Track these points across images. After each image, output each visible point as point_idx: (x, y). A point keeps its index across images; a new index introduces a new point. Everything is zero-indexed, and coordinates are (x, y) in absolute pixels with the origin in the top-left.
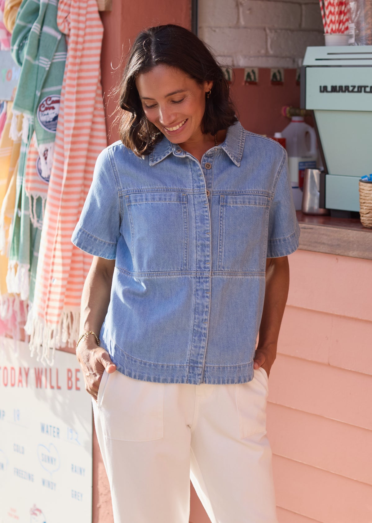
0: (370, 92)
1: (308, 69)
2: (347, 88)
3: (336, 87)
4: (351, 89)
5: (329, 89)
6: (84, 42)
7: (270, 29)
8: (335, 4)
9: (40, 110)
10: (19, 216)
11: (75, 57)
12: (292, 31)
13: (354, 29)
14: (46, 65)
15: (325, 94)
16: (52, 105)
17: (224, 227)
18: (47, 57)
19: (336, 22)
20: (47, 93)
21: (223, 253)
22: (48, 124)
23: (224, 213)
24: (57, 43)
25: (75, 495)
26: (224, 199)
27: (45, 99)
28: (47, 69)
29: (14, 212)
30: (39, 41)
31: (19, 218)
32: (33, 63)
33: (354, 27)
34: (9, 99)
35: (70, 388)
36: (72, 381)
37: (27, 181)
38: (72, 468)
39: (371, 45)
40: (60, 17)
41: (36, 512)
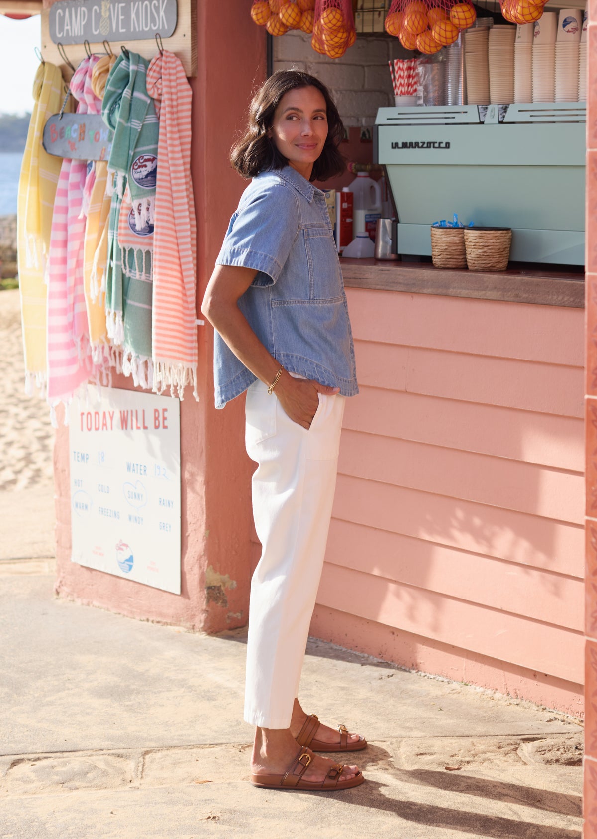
0: (439, 147)
1: (379, 127)
2: (417, 145)
3: (407, 143)
4: (421, 145)
5: (400, 145)
7: (336, 91)
8: (405, 69)
9: (133, 168)
10: (112, 267)
12: (356, 91)
13: (422, 91)
15: (396, 150)
16: (144, 164)
18: (138, 120)
19: (405, 85)
20: (139, 152)
22: (141, 180)
24: (147, 106)
25: (163, 526)
27: (138, 158)
28: (139, 130)
29: (106, 263)
30: (130, 105)
31: (111, 269)
32: (126, 125)
33: (423, 89)
34: (97, 158)
35: (157, 427)
36: (159, 421)
37: (120, 234)
38: (160, 502)
39: (439, 105)
40: (150, 83)
41: (122, 547)
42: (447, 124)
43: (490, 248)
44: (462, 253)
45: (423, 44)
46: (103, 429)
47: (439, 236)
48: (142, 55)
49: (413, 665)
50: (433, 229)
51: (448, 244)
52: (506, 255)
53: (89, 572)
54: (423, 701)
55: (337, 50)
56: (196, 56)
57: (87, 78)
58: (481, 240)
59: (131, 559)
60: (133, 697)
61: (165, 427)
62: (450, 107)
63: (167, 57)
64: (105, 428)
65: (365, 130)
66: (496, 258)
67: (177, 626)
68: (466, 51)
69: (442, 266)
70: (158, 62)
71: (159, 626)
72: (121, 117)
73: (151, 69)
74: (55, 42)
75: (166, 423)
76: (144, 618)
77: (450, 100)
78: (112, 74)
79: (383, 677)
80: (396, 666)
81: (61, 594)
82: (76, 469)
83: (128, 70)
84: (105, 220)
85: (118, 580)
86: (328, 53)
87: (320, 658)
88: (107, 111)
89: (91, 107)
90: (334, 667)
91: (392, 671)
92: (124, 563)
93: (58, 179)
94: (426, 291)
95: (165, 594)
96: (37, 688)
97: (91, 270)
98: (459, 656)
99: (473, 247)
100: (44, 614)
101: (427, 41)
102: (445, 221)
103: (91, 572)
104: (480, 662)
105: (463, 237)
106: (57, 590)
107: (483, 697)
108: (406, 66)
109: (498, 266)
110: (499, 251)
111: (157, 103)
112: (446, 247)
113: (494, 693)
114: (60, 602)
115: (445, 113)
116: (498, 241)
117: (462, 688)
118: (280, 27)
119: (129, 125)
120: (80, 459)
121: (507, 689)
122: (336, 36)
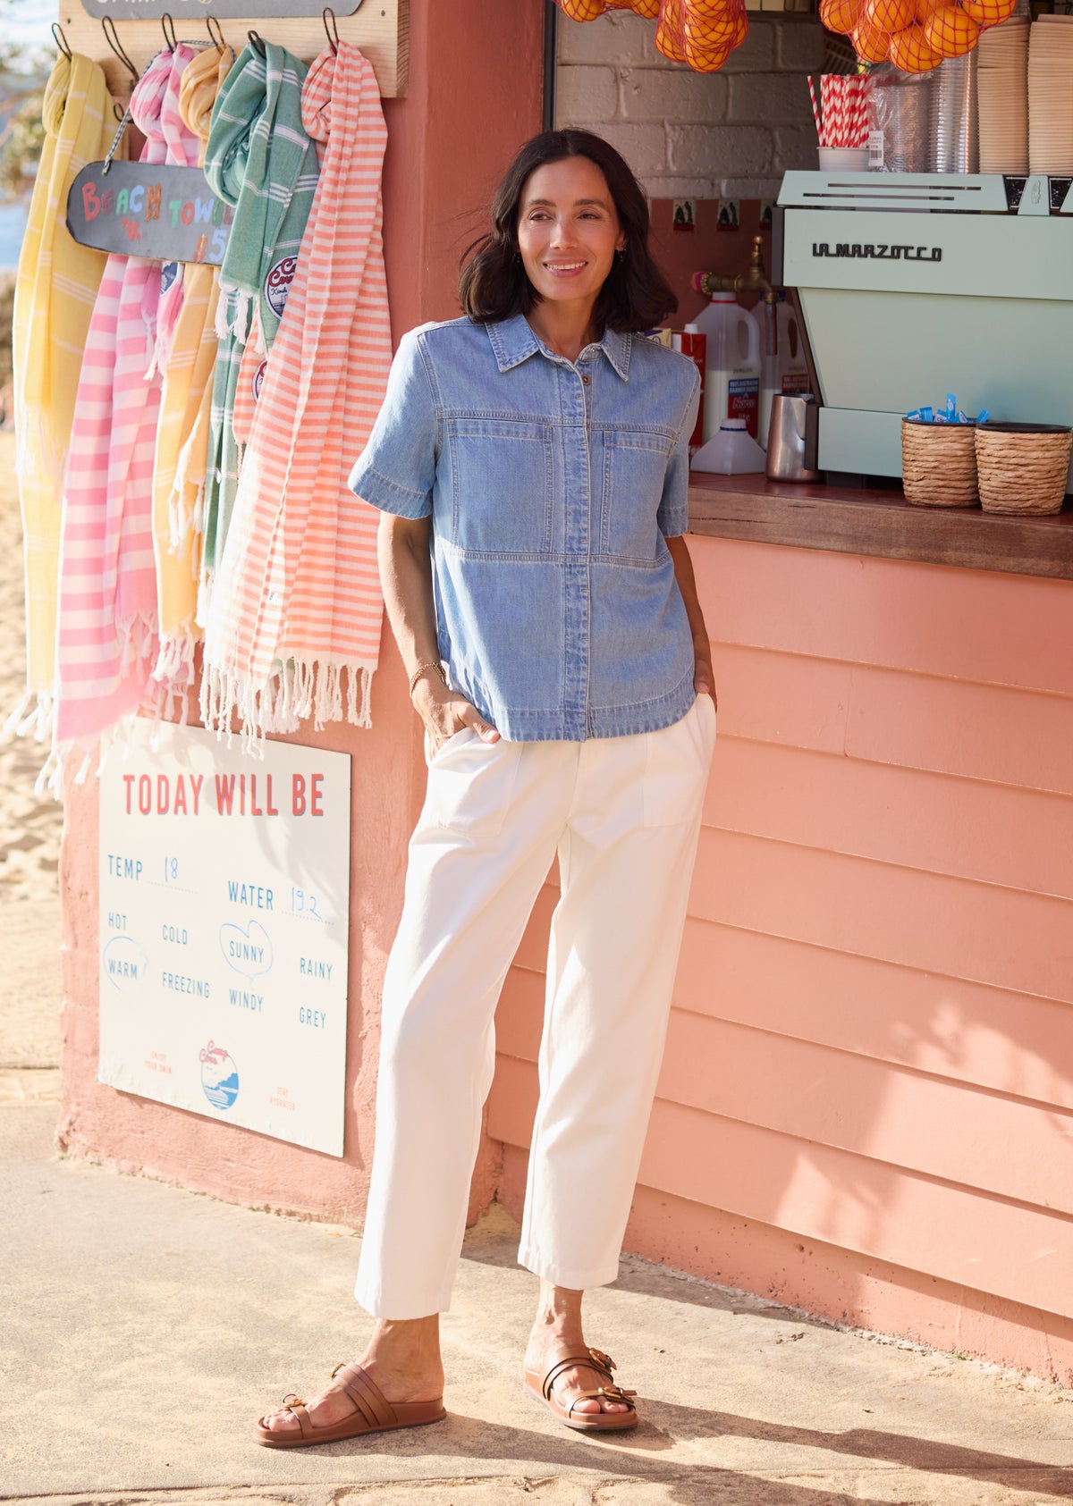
0: (919, 257)
1: (787, 211)
2: (869, 250)
3: (847, 246)
4: (877, 251)
5: (833, 250)
6: (353, 155)
8: (844, 94)
9: (270, 283)
10: (218, 481)
11: (336, 183)
12: (710, 126)
13: (882, 141)
14: (285, 198)
15: (824, 258)
16: (291, 273)
17: (612, 483)
18: (285, 183)
19: (844, 126)
20: (284, 251)
21: (609, 526)
23: (612, 460)
24: (303, 156)
25: (308, 1016)
26: (610, 437)
27: (281, 262)
28: (286, 206)
29: (206, 474)
30: (268, 152)
31: (216, 487)
32: (257, 193)
33: (883, 138)
34: (189, 257)
35: (298, 812)
36: (305, 797)
37: (237, 416)
38: (302, 966)
39: (916, 172)
40: (309, 109)
41: (214, 1056)
42: (933, 211)
43: (1031, 468)
44: (967, 476)
45: (904, 53)
46: (176, 811)
47: (921, 441)
48: (289, 50)
49: (844, 1316)
50: (908, 425)
51: (939, 458)
52: (1062, 483)
53: (137, 1106)
54: (878, 1391)
55: (710, 56)
56: (407, 56)
57: (169, 93)
58: (1013, 453)
59: (233, 1081)
60: (279, 1374)
61: (317, 812)
62: (940, 177)
63: (345, 55)
64: (180, 808)
65: (727, 205)
66: (1043, 488)
67: (332, 1222)
68: (979, 64)
69: (926, 501)
70: (326, 66)
71: (293, 1220)
72: (250, 177)
73: (311, 81)
74: (92, 15)
75: (320, 804)
76: (259, 1204)
77: (941, 161)
78: (227, 88)
79: (784, 1338)
80: (807, 1315)
81: (70, 1148)
82: (113, 892)
83: (262, 80)
84: (203, 385)
85: (201, 1123)
86: (692, 61)
87: (645, 1297)
88: (216, 163)
89: (175, 150)
90: (679, 1316)
91: (800, 1327)
92: (217, 1089)
93: (96, 297)
94: (893, 552)
95: (307, 1156)
96: (76, 1352)
97: (171, 485)
98: (946, 1299)
99: (994, 466)
100: (44, 1192)
101: (914, 48)
102: (930, 409)
103: (141, 1107)
104: (993, 1314)
105: (972, 444)
106: (61, 1140)
107: (1002, 1384)
108: (848, 88)
109: (1046, 506)
110: (1050, 475)
111: (320, 148)
112: (936, 464)
113: (1024, 1376)
114: (70, 1165)
115: (931, 187)
116: (1048, 454)
117: (954, 1365)
118: (590, 6)
119: (265, 193)
120: (122, 871)
121: (1052, 1369)
122: (713, 30)
